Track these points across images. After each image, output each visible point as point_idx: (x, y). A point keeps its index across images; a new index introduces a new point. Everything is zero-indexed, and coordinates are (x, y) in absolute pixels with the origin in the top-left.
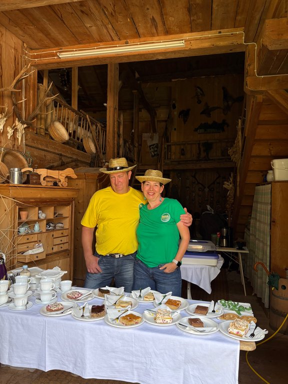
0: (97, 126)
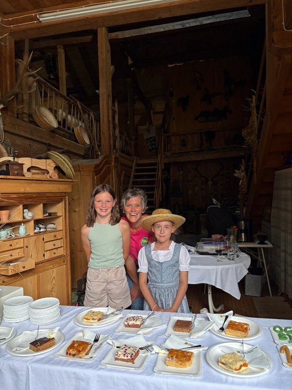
0: (89, 115)
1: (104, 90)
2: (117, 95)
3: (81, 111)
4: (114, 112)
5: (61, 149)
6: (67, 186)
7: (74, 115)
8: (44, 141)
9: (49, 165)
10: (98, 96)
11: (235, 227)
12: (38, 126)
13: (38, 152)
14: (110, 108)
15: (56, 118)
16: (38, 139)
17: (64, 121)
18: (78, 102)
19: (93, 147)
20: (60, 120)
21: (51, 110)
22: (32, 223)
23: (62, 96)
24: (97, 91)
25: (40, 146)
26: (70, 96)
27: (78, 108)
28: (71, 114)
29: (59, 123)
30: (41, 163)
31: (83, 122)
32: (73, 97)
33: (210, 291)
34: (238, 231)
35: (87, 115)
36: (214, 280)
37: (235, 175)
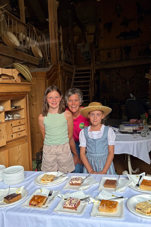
0: (42, 36)
1: (52, 18)
2: (61, 22)
3: (36, 34)
4: (59, 34)
5: (23, 61)
6: (27, 87)
7: (31, 37)
8: (10, 56)
9: (14, 72)
10: (47, 23)
11: (146, 114)
12: (6, 45)
13: (6, 64)
14: (56, 31)
15: (18, 39)
16: (6, 54)
17: (24, 41)
18: (34, 28)
19: (45, 59)
20: (21, 41)
21: (14, 33)
22: (3, 114)
23: (22, 24)
24: (47, 20)
25: (7, 59)
26: (28, 23)
27: (34, 32)
28: (29, 37)
29: (21, 43)
30: (9, 72)
31: (38, 41)
32: (30, 24)
33: (129, 159)
34: (148, 116)
35: (40, 37)
36: (132, 151)
37: (146, 77)
